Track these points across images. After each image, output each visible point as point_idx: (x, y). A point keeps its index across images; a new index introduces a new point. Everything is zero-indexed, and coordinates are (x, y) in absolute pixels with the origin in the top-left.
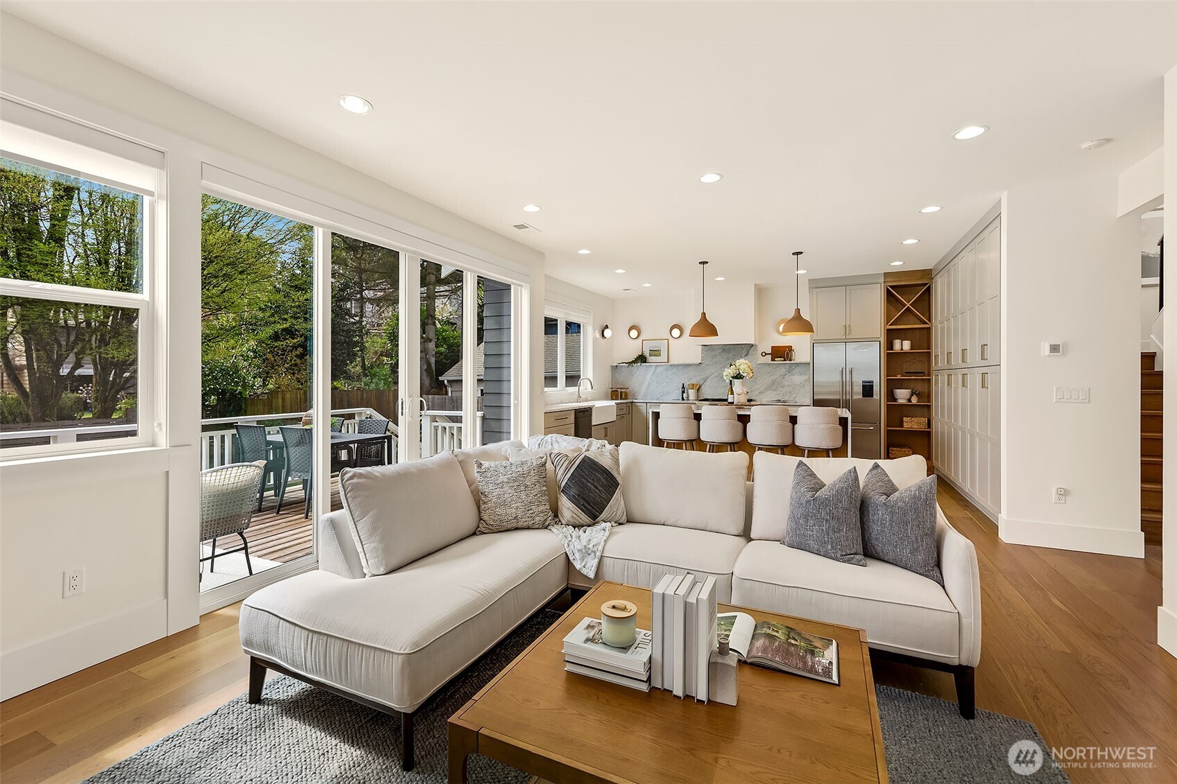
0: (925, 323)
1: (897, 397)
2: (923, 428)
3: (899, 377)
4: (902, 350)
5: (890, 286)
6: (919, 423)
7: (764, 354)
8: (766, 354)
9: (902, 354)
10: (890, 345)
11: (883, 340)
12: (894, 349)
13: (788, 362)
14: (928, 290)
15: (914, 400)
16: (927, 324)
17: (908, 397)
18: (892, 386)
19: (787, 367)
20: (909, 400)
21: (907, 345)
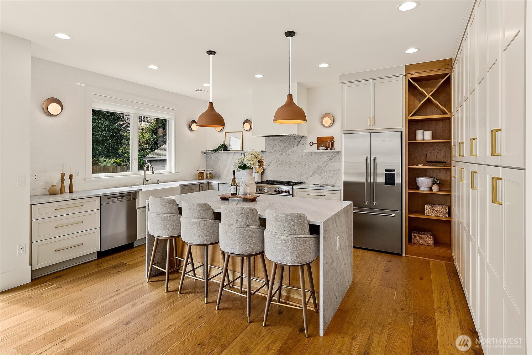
0: (446, 113)
1: (419, 185)
2: (444, 217)
3: (421, 166)
4: (424, 140)
5: (411, 78)
6: (440, 212)
7: (311, 144)
8: (313, 144)
9: (424, 144)
10: (411, 135)
11: (404, 130)
12: (417, 139)
13: (329, 151)
14: (448, 82)
15: (435, 189)
16: (447, 114)
17: (430, 185)
18: (413, 175)
19: (330, 155)
20: (431, 189)
21: (428, 136)
